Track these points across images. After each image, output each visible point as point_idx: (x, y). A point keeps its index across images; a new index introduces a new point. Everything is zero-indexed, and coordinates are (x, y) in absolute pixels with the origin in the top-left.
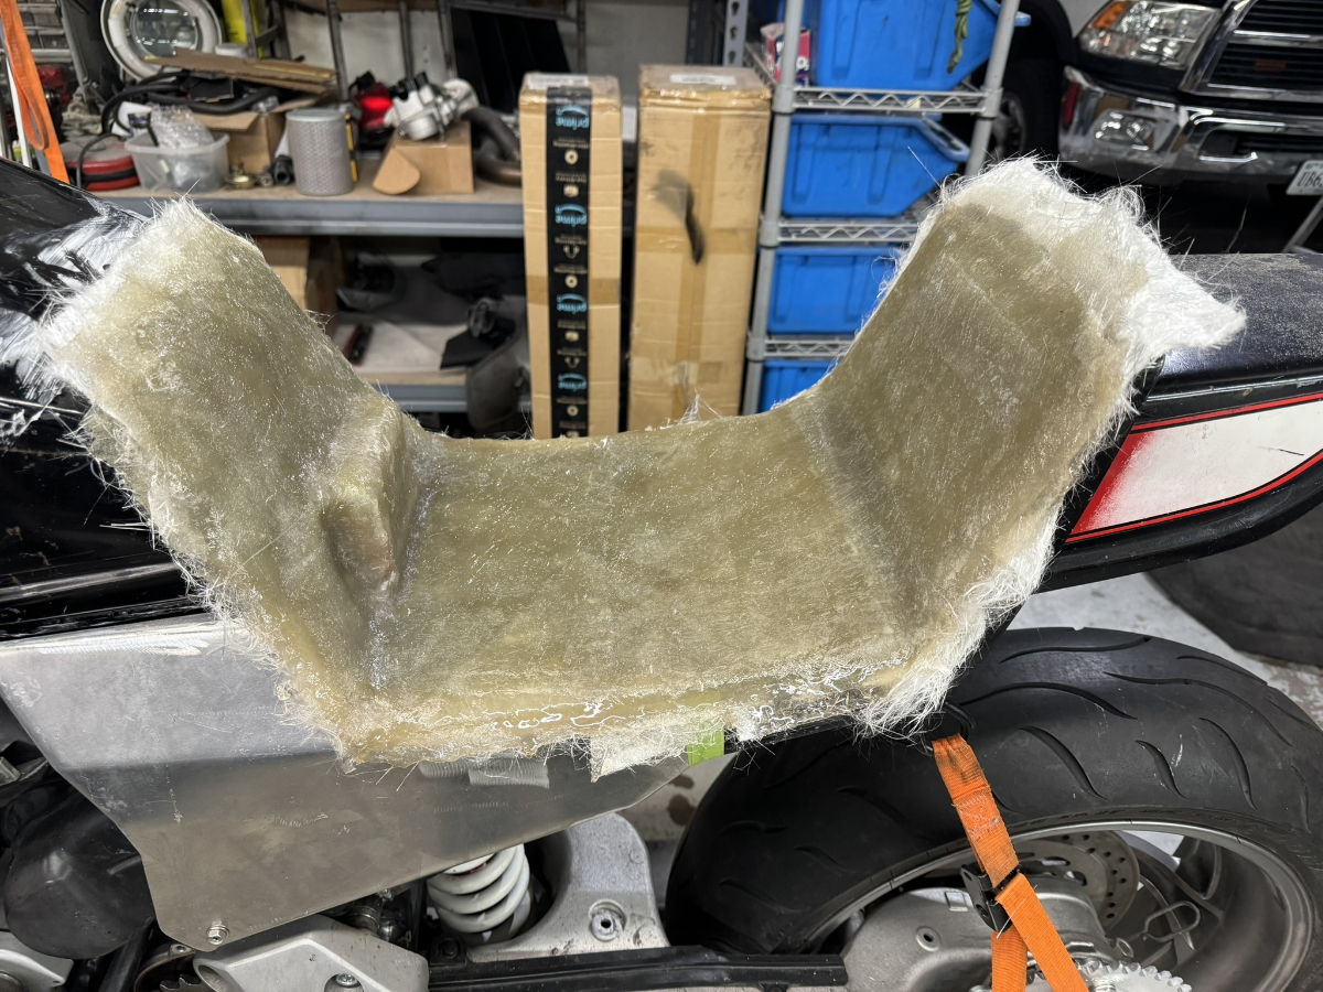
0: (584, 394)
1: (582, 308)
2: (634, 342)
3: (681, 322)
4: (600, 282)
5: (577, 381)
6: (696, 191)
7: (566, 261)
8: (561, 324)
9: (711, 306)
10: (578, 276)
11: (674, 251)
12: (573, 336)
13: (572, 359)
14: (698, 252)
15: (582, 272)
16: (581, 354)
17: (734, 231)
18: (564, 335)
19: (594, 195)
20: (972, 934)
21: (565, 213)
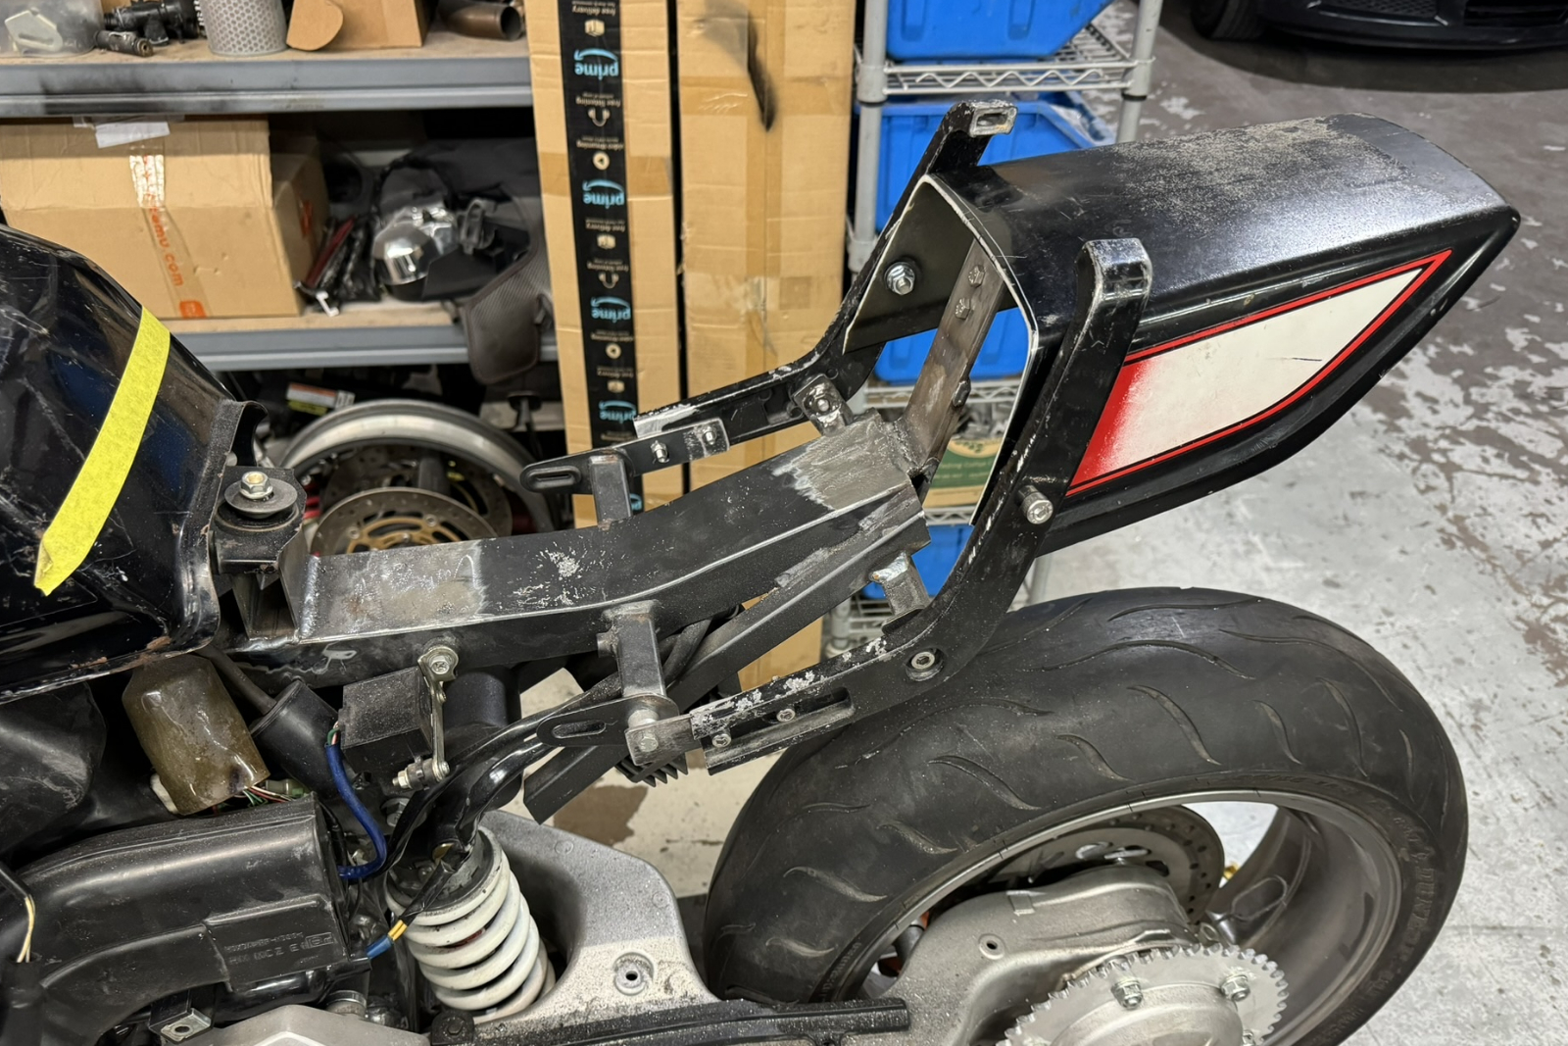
0: (628, 326)
1: (618, 200)
2: (686, 250)
3: (750, 217)
4: (643, 161)
5: (617, 308)
6: (760, 22)
7: (593, 131)
8: (590, 224)
9: (791, 195)
10: (610, 153)
11: (734, 112)
12: (607, 242)
13: (609, 275)
14: (768, 115)
15: (616, 147)
16: (621, 267)
17: (817, 81)
18: (596, 242)
19: (628, 33)
20: (1040, 936)
21: (587, 60)
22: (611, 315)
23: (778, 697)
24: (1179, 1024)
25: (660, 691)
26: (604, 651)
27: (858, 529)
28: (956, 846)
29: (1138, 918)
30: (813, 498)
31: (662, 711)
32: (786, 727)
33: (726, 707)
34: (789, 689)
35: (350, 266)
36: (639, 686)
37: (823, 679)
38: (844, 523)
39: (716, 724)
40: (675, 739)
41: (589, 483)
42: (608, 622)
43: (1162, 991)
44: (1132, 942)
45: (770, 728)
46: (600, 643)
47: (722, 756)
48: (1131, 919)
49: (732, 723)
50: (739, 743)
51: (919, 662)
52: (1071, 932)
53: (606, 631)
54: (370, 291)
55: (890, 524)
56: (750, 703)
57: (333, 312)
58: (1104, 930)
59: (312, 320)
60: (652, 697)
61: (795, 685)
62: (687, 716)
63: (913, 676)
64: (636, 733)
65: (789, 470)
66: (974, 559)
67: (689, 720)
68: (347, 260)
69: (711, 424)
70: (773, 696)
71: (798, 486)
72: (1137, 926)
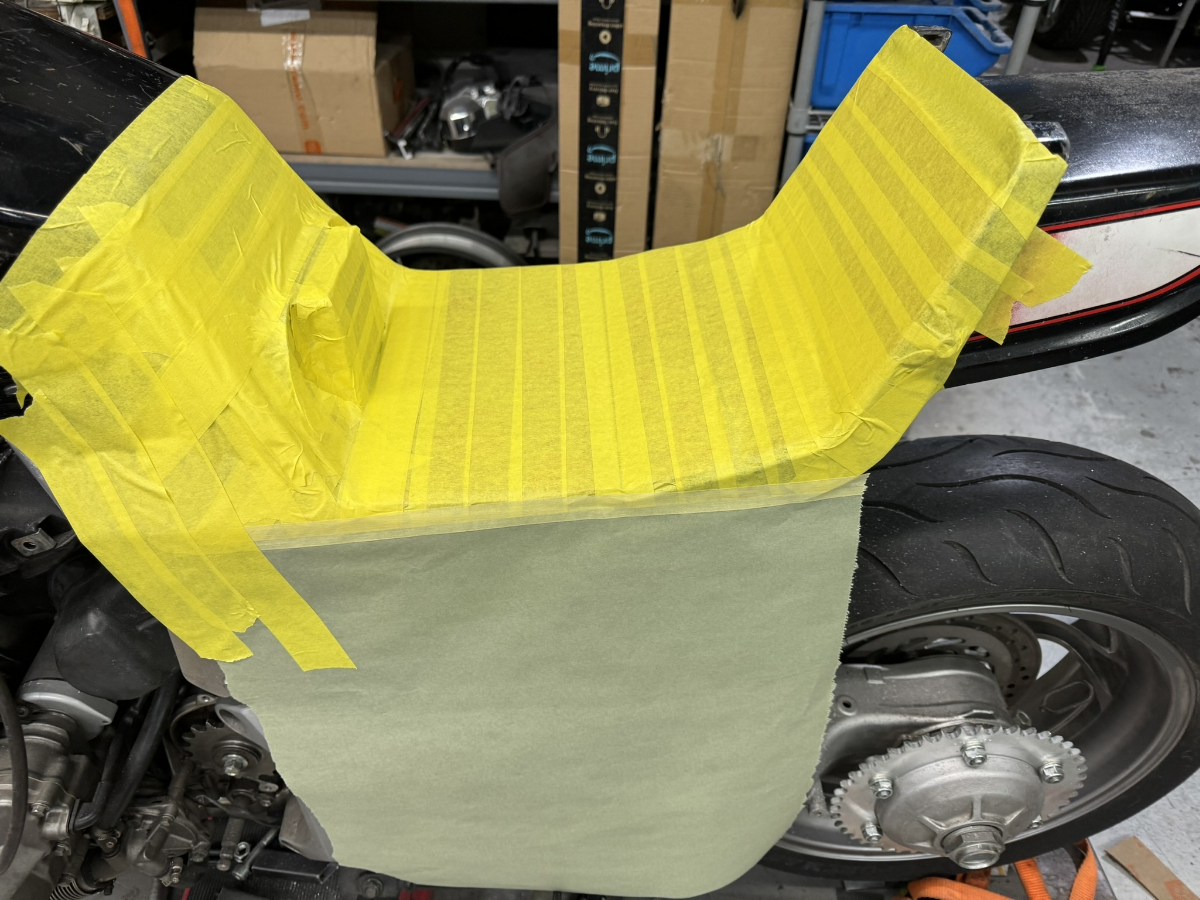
0: (613, 169)
1: (615, 68)
2: (665, 111)
3: (717, 88)
4: (636, 38)
5: (607, 154)
7: (603, 14)
8: (593, 87)
9: (751, 69)
10: (611, 30)
11: (713, 2)
12: (604, 101)
13: (602, 128)
14: (739, 7)
15: (617, 26)
16: (612, 122)
18: (595, 101)
20: (886, 702)
22: (601, 160)
29: (968, 699)
35: (424, 125)
44: (961, 717)
48: (962, 699)
52: (912, 703)
54: (436, 144)
57: (408, 156)
58: (938, 704)
59: (393, 161)
68: (422, 121)
72: (967, 705)
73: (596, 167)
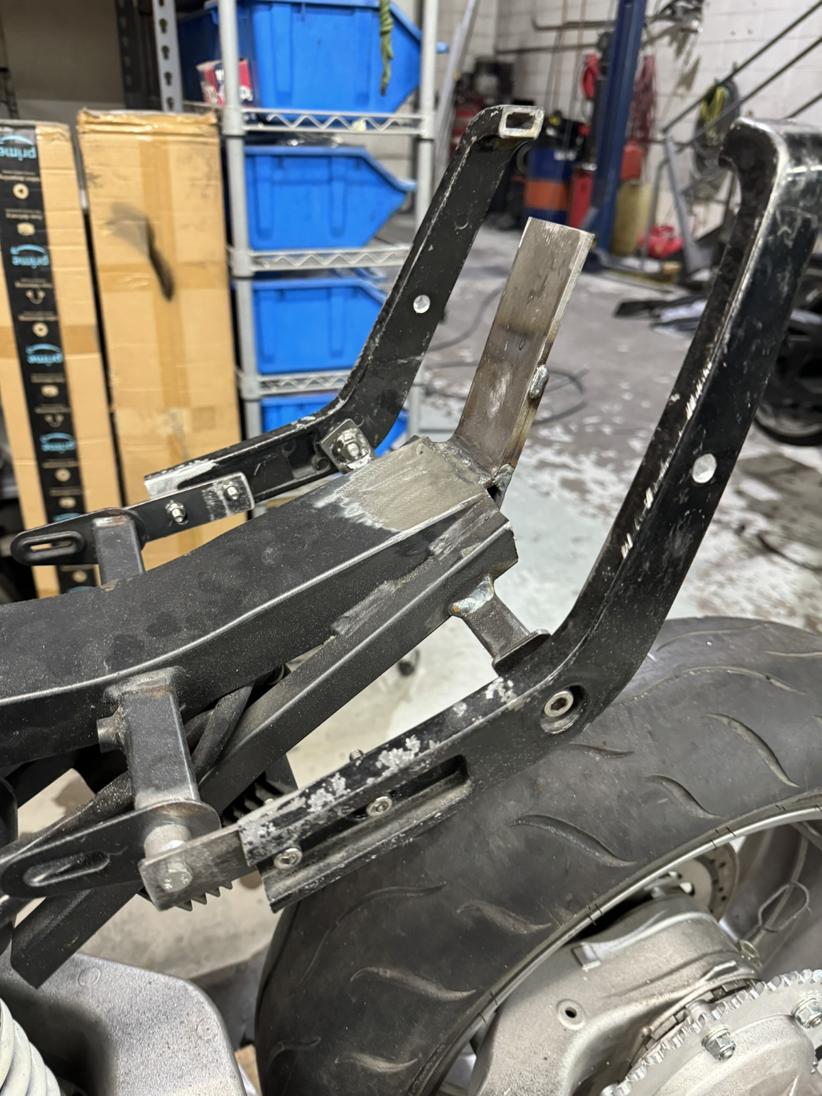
0: (73, 455)
1: (56, 359)
2: (115, 393)
3: (163, 365)
4: (74, 329)
5: (63, 441)
6: (155, 223)
7: (31, 307)
8: (36, 379)
9: (193, 346)
10: (47, 323)
11: (142, 288)
12: (50, 391)
13: (53, 417)
14: (169, 290)
15: (52, 318)
16: (64, 410)
17: (201, 265)
18: (40, 392)
19: (53, 233)
20: (614, 991)
21: (22, 254)
22: (59, 447)
23: (370, 781)
24: (770, 1067)
25: (188, 793)
26: (107, 743)
27: (429, 554)
28: (551, 921)
29: (700, 953)
30: (369, 523)
31: (195, 825)
32: (380, 824)
33: (293, 807)
34: (385, 768)
36: (158, 788)
37: (434, 746)
38: (411, 547)
39: (279, 837)
40: (217, 865)
41: (94, 551)
42: (113, 703)
43: (746, 1032)
44: (703, 981)
45: (355, 828)
46: (101, 732)
47: (290, 881)
48: (693, 955)
49: (304, 832)
50: (312, 856)
51: (553, 707)
52: (641, 981)
53: (110, 714)
55: (468, 543)
56: (330, 798)
58: (671, 972)
60: (178, 805)
61: (393, 761)
62: (232, 828)
63: (546, 727)
64: (156, 865)
65: (333, 500)
66: (631, 551)
67: (237, 834)
69: (232, 480)
70: (362, 782)
71: (347, 514)
72: (702, 963)
73: (54, 455)
